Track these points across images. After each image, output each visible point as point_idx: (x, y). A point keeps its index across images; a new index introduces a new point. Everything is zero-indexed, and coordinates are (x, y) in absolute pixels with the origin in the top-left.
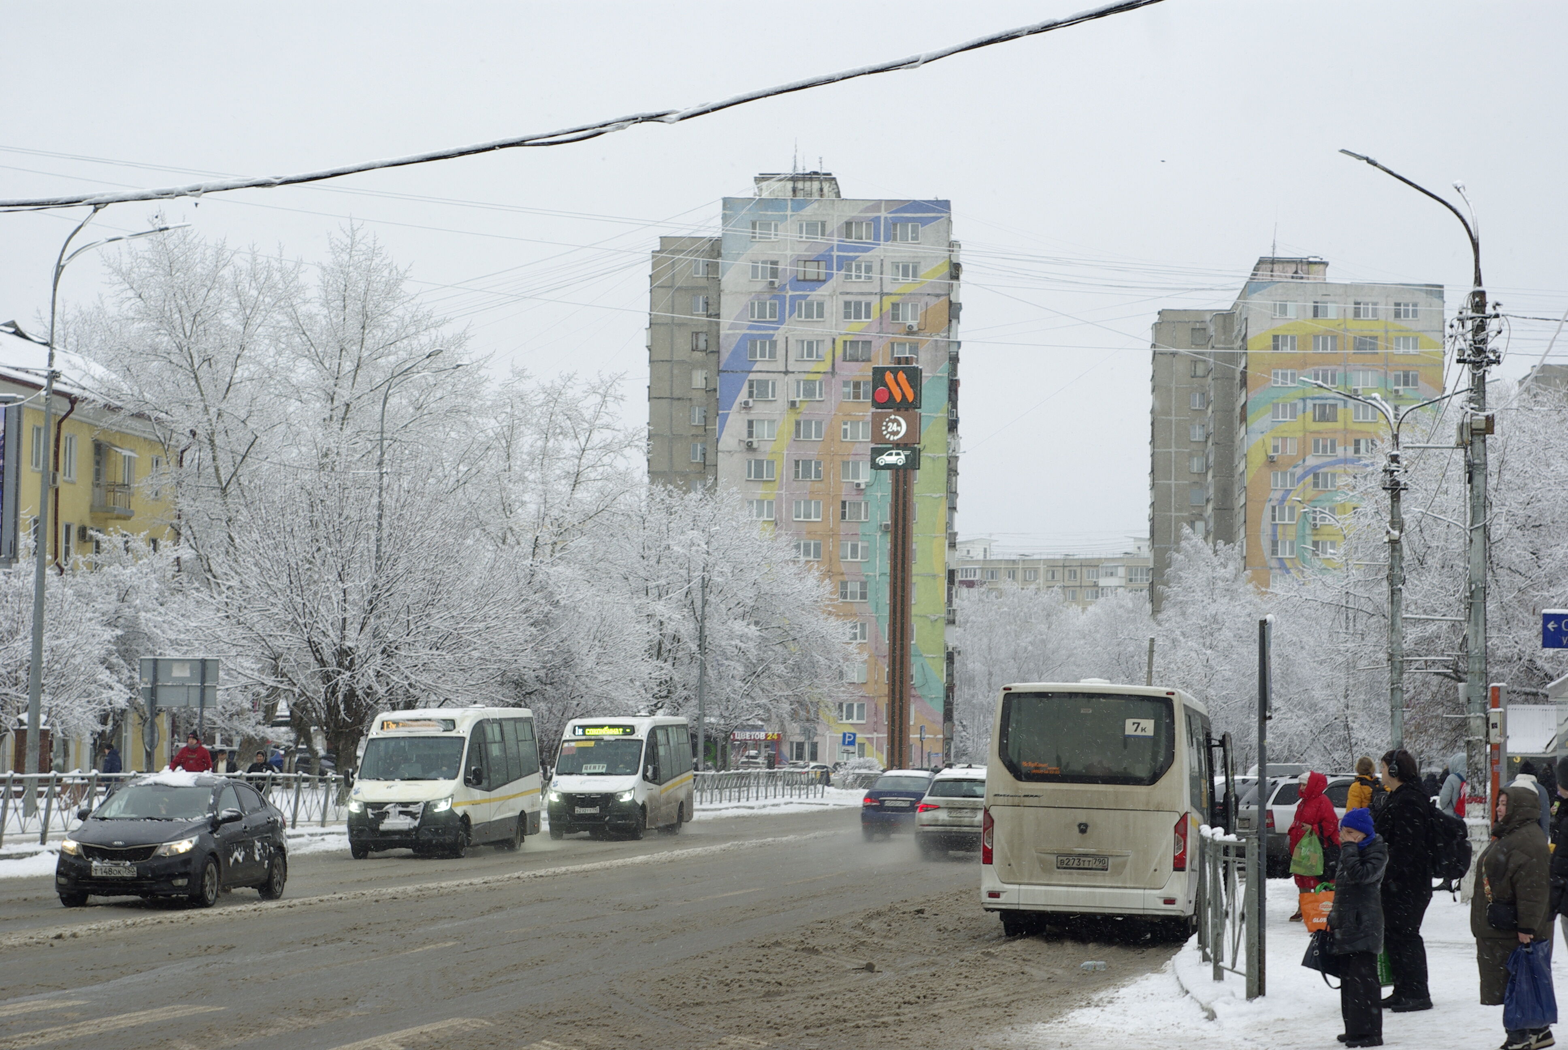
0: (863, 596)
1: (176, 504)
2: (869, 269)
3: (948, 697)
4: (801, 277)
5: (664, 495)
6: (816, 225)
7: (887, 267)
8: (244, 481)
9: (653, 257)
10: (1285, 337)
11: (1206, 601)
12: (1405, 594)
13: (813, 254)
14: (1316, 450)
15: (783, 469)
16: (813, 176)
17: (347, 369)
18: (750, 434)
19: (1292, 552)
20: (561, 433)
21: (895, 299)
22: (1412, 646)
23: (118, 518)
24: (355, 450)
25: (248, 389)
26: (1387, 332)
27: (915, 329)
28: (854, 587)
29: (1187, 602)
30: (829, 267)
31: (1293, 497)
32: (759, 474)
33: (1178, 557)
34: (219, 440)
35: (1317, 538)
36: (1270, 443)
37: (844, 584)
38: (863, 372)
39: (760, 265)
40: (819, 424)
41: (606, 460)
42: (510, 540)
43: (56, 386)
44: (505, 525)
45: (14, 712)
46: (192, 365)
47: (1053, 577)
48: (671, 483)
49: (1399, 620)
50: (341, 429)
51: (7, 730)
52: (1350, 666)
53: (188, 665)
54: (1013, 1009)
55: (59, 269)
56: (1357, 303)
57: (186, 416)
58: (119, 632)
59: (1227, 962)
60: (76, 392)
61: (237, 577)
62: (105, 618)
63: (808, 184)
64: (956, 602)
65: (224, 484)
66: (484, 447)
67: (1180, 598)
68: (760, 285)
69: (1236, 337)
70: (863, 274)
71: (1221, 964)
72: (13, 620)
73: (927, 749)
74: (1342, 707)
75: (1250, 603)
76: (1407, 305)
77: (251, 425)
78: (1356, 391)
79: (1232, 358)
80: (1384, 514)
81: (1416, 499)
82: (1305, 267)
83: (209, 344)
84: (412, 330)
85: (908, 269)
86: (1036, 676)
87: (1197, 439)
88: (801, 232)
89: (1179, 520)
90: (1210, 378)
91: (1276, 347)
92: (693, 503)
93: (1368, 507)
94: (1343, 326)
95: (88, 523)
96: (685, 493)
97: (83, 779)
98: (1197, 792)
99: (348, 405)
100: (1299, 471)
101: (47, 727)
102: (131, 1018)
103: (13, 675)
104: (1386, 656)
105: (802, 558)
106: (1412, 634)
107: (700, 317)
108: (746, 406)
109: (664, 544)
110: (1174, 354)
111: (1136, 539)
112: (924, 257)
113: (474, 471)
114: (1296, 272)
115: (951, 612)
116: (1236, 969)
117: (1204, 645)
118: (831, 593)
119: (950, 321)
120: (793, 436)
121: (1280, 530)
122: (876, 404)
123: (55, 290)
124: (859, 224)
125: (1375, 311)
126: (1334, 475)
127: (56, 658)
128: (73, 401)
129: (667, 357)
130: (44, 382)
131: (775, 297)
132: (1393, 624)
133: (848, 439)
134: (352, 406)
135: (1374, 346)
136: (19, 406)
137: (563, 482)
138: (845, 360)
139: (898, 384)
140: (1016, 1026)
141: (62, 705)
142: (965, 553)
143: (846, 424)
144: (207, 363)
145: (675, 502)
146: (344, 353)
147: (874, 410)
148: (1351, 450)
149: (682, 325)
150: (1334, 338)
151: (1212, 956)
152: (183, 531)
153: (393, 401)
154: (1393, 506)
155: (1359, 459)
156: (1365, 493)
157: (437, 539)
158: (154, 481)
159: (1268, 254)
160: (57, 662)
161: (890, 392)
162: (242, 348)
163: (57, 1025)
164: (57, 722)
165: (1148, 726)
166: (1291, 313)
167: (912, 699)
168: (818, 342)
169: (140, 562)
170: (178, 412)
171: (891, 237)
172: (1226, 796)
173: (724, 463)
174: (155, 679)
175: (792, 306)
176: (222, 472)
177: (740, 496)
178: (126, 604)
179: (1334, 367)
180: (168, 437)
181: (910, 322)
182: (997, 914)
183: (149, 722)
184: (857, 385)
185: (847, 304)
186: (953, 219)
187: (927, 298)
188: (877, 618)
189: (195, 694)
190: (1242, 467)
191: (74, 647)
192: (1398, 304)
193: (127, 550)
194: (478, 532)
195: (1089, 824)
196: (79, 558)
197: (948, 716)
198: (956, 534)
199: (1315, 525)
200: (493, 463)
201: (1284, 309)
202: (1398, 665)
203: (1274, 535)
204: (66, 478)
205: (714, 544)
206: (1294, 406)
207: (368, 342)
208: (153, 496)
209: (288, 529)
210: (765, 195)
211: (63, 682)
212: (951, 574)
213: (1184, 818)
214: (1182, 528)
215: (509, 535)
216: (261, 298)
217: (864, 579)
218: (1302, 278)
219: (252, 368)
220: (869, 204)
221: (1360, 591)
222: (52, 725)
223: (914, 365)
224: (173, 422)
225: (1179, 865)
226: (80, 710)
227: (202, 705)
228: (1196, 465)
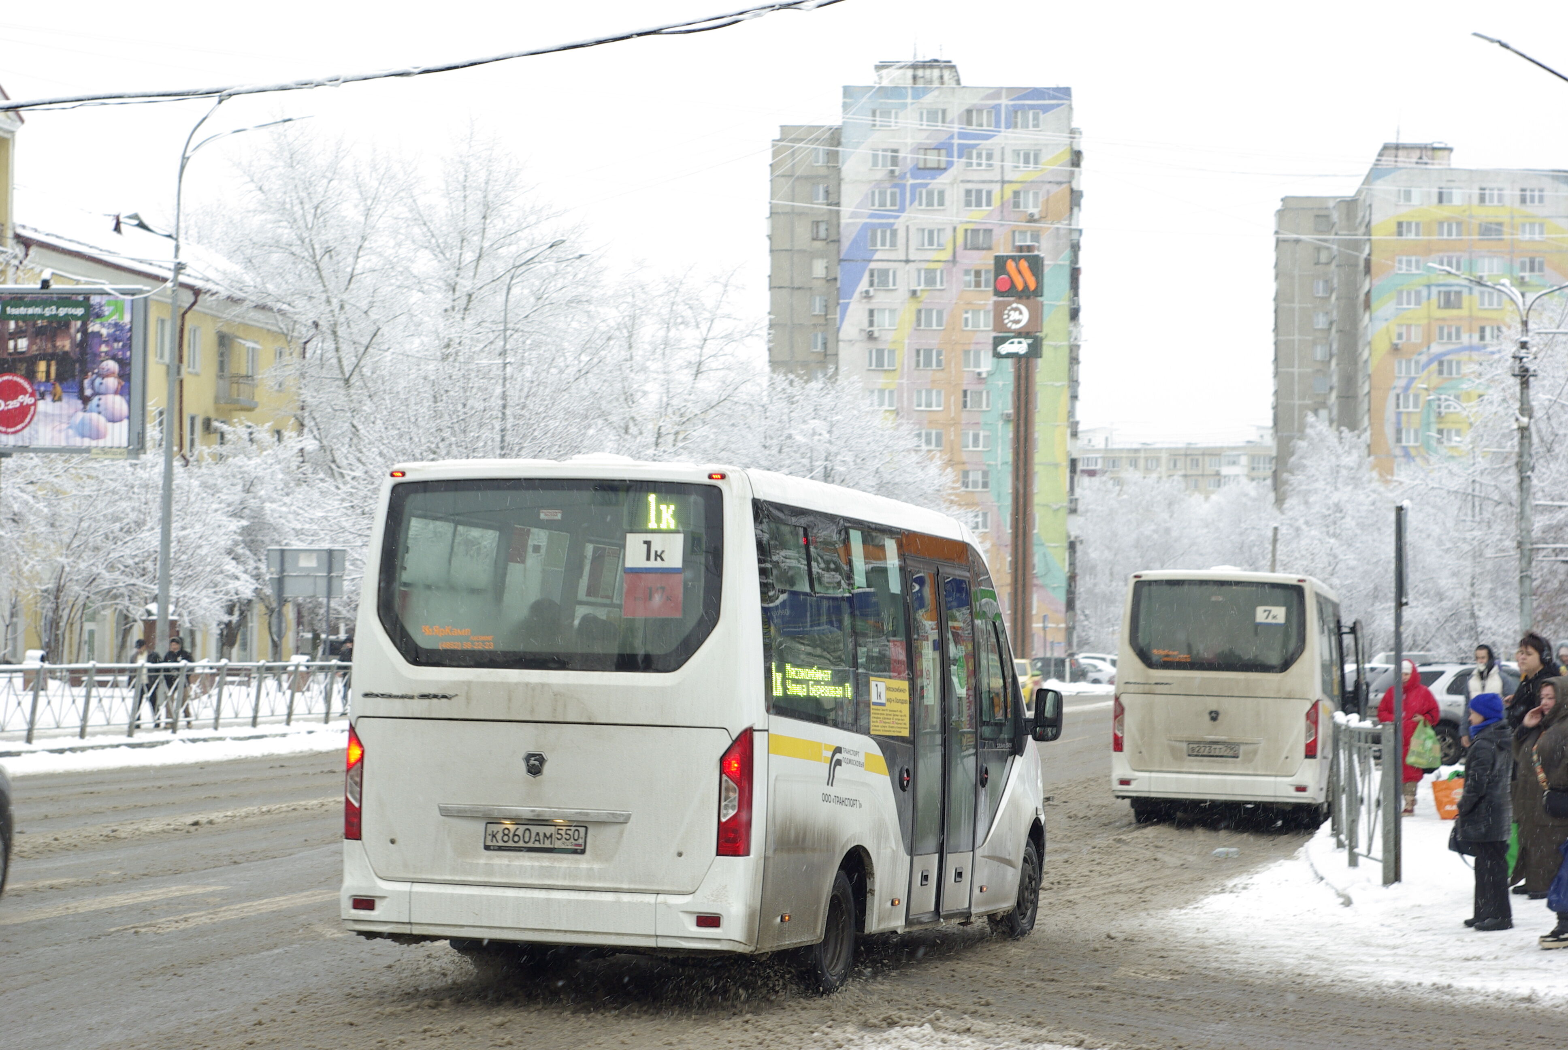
0: (985, 485)
1: (300, 395)
2: (990, 157)
3: (1070, 586)
4: (921, 165)
5: (785, 384)
6: (936, 112)
7: (1008, 155)
8: (366, 371)
9: (773, 146)
10: (1409, 224)
11: (1329, 488)
12: (1535, 481)
13: (932, 142)
14: (1441, 337)
15: (904, 358)
16: (933, 64)
17: (468, 260)
18: (871, 323)
19: (1416, 440)
20: (682, 323)
21: (1016, 187)
22: (1540, 534)
23: (242, 409)
24: (478, 341)
25: (368, 280)
26: (1512, 218)
27: (1037, 217)
28: (975, 476)
29: (1310, 491)
30: (950, 154)
31: (1420, 385)
32: (880, 363)
33: (1303, 444)
34: (341, 331)
35: (1441, 426)
36: (1394, 331)
37: (966, 474)
38: (985, 261)
39: (880, 153)
40: (940, 313)
41: (728, 349)
42: (633, 430)
43: (182, 278)
44: (627, 415)
45: (142, 602)
46: (314, 257)
47: (1175, 465)
48: (791, 372)
49: (1528, 508)
50: (463, 319)
51: (135, 621)
52: (1477, 555)
53: (314, 555)
54: (1147, 895)
55: (185, 159)
56: (1482, 189)
57: (308, 307)
58: (245, 523)
59: (1362, 848)
60: (199, 284)
61: (361, 467)
62: (231, 509)
63: (928, 72)
64: (1078, 492)
65: (347, 375)
66: (605, 337)
67: (1304, 487)
68: (881, 173)
69: (1360, 224)
70: (984, 162)
71: (1356, 850)
72: (140, 511)
73: (1050, 639)
74: (1468, 595)
75: (1374, 491)
76: (1532, 190)
77: (373, 315)
78: (1481, 277)
79: (1356, 245)
80: (1511, 402)
81: (1543, 386)
82: (1430, 153)
83: (330, 236)
84: (532, 219)
85: (1030, 157)
86: (1158, 565)
87: (1320, 327)
88: (921, 120)
89: (1303, 408)
90: (1333, 266)
91: (1400, 234)
92: (814, 393)
93: (1495, 395)
94: (1467, 213)
95: (212, 414)
96: (806, 382)
97: (211, 668)
98: (1327, 678)
99: (470, 296)
100: (1424, 359)
101: (175, 618)
102: (271, 903)
103: (141, 565)
104: (1515, 544)
105: (924, 447)
106: (1539, 522)
107: (820, 206)
108: (867, 296)
109: (786, 432)
110: (1297, 241)
111: (1259, 428)
112: (1046, 145)
113: (596, 360)
114: (1421, 158)
115: (1074, 501)
116: (1371, 855)
117: (1328, 533)
118: (954, 482)
119: (1072, 209)
120: (914, 324)
121: (1404, 418)
122: (997, 293)
123: (180, 181)
124: (980, 111)
125: (1500, 198)
126: (1458, 363)
127: (183, 549)
128: (197, 292)
129: (787, 246)
130: (170, 275)
131: (895, 186)
132: (1522, 512)
133: (969, 328)
134: (474, 297)
135: (1499, 232)
136: (146, 299)
137: (686, 371)
138: (966, 248)
139: (1020, 272)
140: (1152, 912)
141: (189, 595)
142: (1086, 442)
143: (967, 312)
144: (327, 255)
145: (796, 390)
146: (465, 243)
147: (996, 298)
148: (1476, 337)
149: (801, 214)
150: (1459, 224)
151: (1347, 842)
152: (306, 422)
153: (515, 291)
154: (1522, 393)
155: (1485, 347)
156: (1492, 380)
157: (559, 429)
158: (278, 373)
159: (1392, 140)
160: (184, 553)
161: (1012, 282)
162: (364, 238)
163: (199, 910)
164: (185, 613)
165: (1279, 614)
166: (1416, 199)
167: (1035, 589)
168: (939, 230)
169: (265, 453)
170: (301, 303)
171: (1011, 124)
172: (1357, 684)
173: (845, 353)
174: (282, 570)
175: (913, 194)
176: (345, 363)
177: (861, 384)
178: (251, 495)
179: (1458, 254)
180: (291, 328)
181: (1031, 210)
182: (1127, 802)
183: (274, 613)
184: (978, 273)
185: (968, 192)
186: (1074, 106)
187: (1048, 186)
188: (999, 507)
189: (322, 584)
190: (1365, 355)
191: (200, 538)
192: (1523, 190)
193: (251, 440)
194: (600, 422)
195: (1220, 711)
196: (204, 449)
197: (1070, 605)
198: (1077, 423)
199: (1440, 413)
200: (615, 353)
201: (1408, 195)
202: (1527, 553)
203: (1399, 423)
204: (190, 370)
205: (836, 433)
206: (1418, 293)
207: (490, 233)
208: (276, 387)
209: (413, 419)
210: (885, 83)
211: (190, 573)
212: (1073, 463)
213: (1315, 706)
214: (1306, 415)
215: (631, 424)
216: (382, 188)
217: (985, 468)
218: (1426, 164)
219: (374, 259)
220: (991, 91)
221: (1486, 480)
222: (179, 615)
223: (1036, 253)
224: (296, 313)
225: (1311, 752)
226: (207, 600)
227: (329, 596)
228: (1319, 353)
